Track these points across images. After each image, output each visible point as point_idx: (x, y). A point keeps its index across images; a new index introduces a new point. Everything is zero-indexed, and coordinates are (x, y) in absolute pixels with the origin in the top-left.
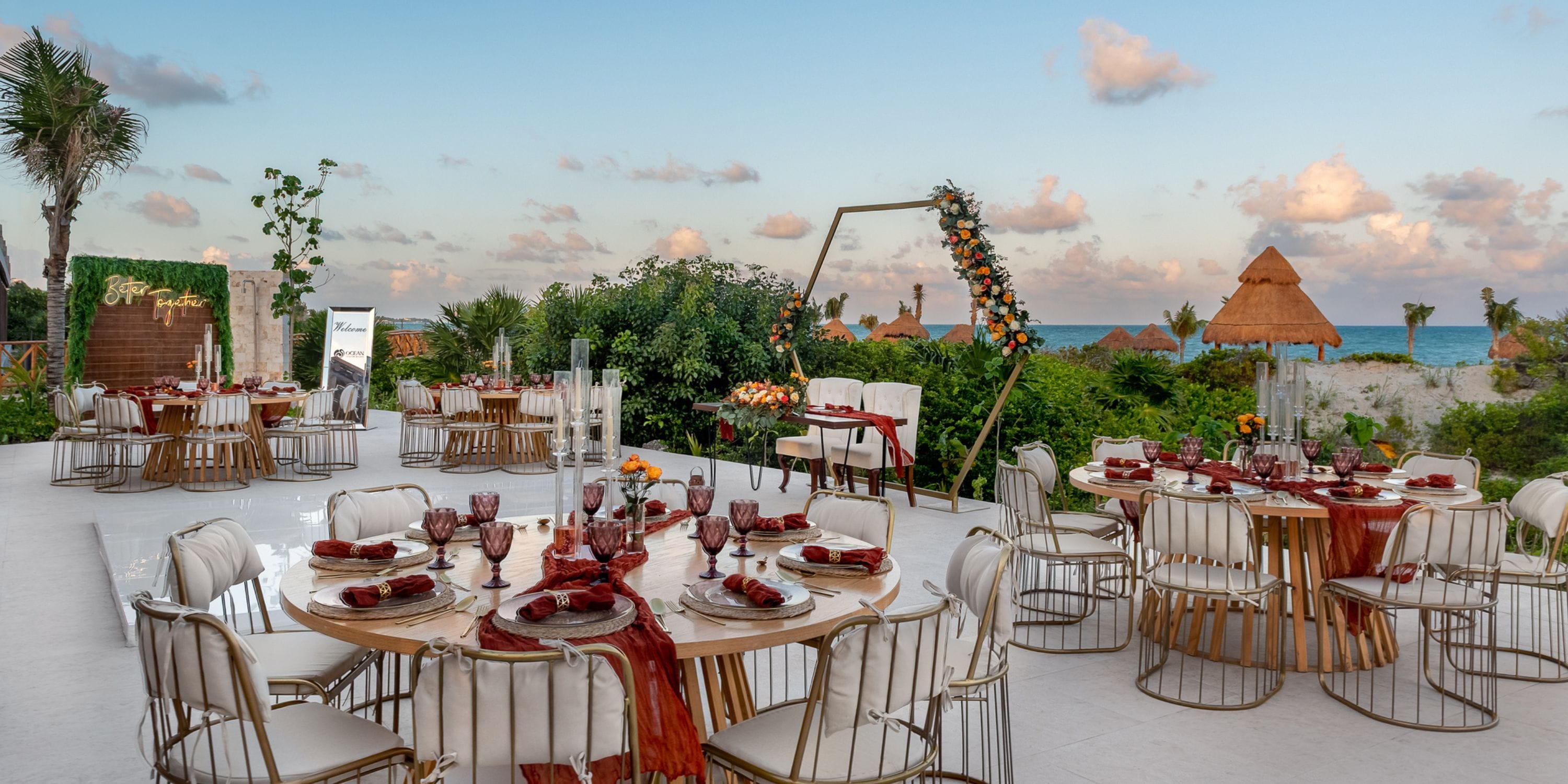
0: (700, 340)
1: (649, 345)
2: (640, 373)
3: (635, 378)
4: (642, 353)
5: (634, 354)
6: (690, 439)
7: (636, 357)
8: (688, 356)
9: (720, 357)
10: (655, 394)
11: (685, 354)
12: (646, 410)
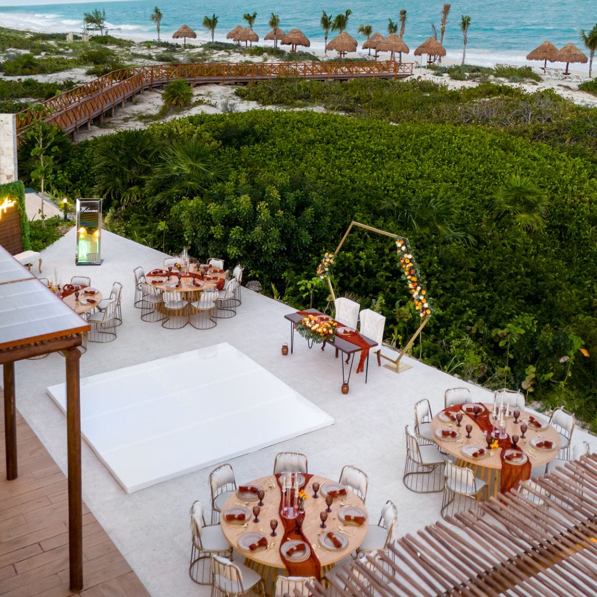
0: (275, 233)
1: (249, 233)
2: (244, 249)
3: (242, 252)
4: (245, 238)
5: (241, 239)
6: (273, 286)
7: (242, 241)
8: (270, 241)
9: (286, 237)
10: (253, 257)
11: (268, 240)
12: (249, 268)
